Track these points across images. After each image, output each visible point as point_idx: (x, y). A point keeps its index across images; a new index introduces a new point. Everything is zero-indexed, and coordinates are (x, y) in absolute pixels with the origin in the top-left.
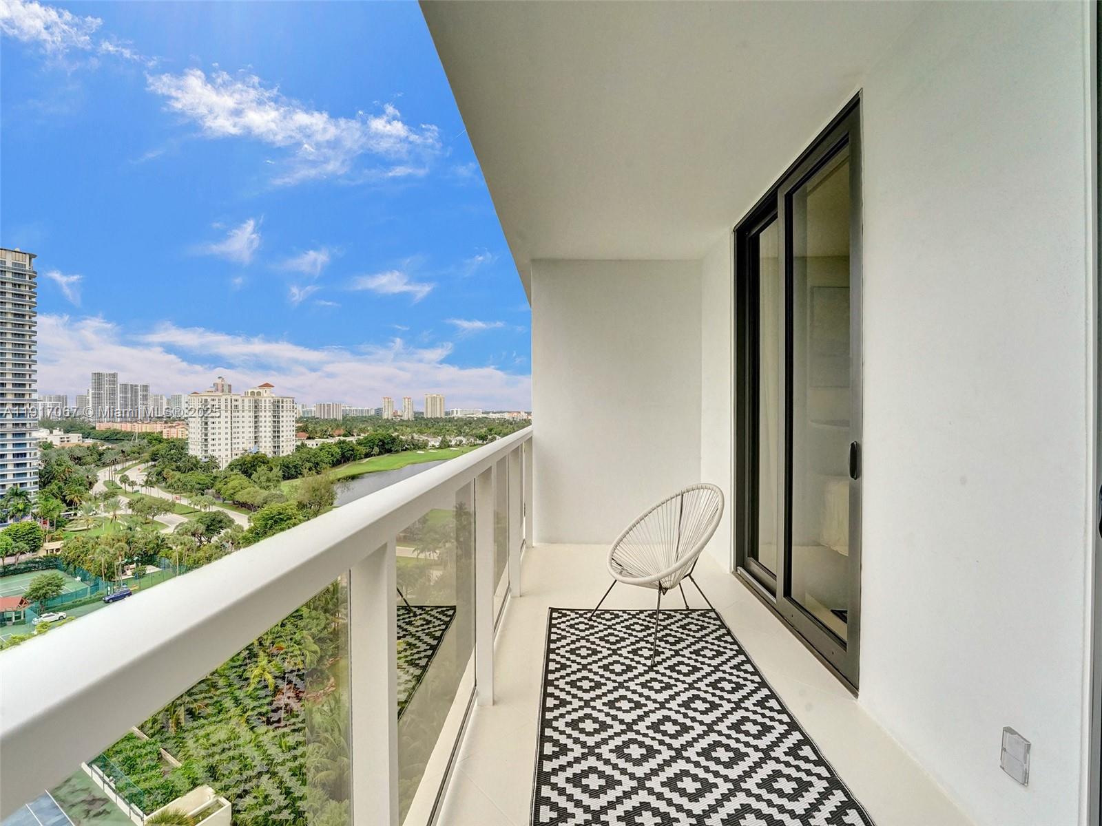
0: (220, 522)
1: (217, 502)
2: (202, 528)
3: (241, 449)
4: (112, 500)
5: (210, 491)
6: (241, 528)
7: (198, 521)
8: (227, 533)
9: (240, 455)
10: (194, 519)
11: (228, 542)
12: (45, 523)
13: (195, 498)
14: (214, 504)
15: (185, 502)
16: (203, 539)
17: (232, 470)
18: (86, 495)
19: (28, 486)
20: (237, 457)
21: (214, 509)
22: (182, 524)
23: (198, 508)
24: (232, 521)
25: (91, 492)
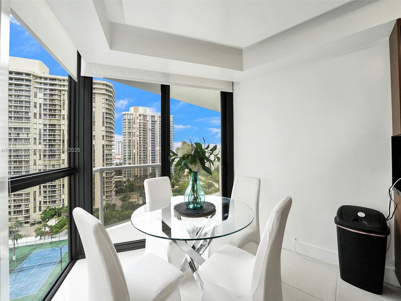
0: (211, 185)
1: (211, 180)
2: (207, 186)
3: (217, 165)
4: (188, 177)
5: (209, 176)
6: (216, 188)
7: (206, 184)
8: (213, 189)
9: (217, 166)
10: (205, 184)
11: (213, 191)
12: (175, 181)
13: (206, 178)
14: (210, 180)
15: (203, 179)
16: (207, 190)
17: (215, 171)
18: (183, 175)
19: (172, 172)
20: (216, 167)
21: (210, 181)
22: (202, 185)
23: (206, 181)
24: (214, 185)
25: (184, 174)
